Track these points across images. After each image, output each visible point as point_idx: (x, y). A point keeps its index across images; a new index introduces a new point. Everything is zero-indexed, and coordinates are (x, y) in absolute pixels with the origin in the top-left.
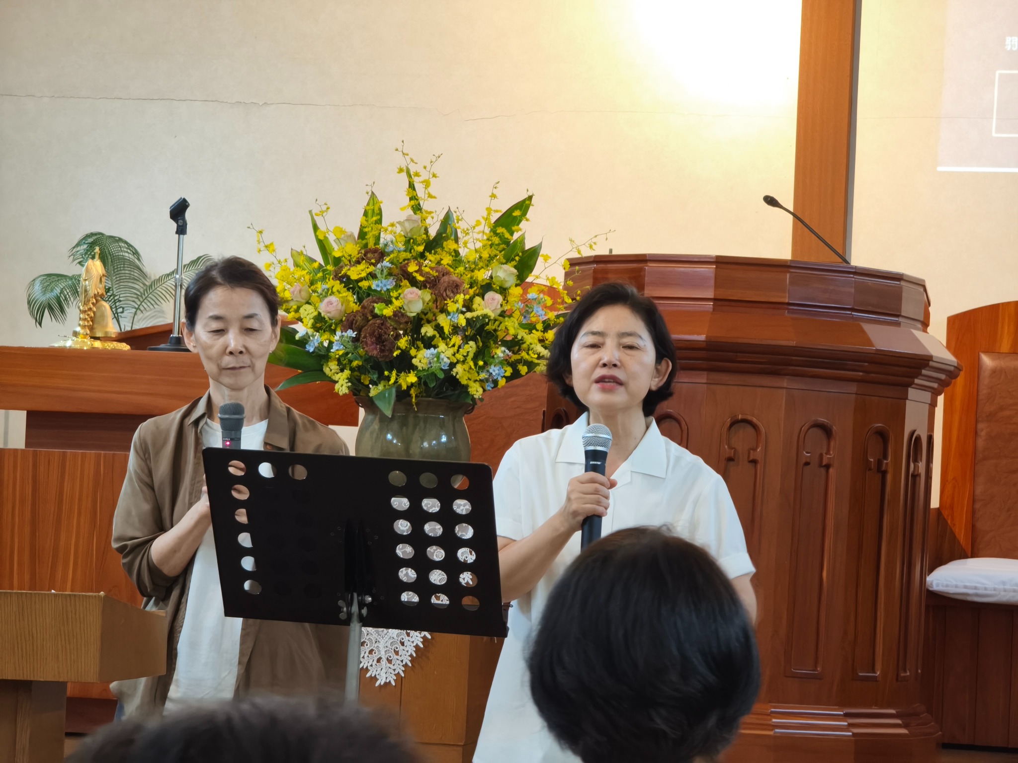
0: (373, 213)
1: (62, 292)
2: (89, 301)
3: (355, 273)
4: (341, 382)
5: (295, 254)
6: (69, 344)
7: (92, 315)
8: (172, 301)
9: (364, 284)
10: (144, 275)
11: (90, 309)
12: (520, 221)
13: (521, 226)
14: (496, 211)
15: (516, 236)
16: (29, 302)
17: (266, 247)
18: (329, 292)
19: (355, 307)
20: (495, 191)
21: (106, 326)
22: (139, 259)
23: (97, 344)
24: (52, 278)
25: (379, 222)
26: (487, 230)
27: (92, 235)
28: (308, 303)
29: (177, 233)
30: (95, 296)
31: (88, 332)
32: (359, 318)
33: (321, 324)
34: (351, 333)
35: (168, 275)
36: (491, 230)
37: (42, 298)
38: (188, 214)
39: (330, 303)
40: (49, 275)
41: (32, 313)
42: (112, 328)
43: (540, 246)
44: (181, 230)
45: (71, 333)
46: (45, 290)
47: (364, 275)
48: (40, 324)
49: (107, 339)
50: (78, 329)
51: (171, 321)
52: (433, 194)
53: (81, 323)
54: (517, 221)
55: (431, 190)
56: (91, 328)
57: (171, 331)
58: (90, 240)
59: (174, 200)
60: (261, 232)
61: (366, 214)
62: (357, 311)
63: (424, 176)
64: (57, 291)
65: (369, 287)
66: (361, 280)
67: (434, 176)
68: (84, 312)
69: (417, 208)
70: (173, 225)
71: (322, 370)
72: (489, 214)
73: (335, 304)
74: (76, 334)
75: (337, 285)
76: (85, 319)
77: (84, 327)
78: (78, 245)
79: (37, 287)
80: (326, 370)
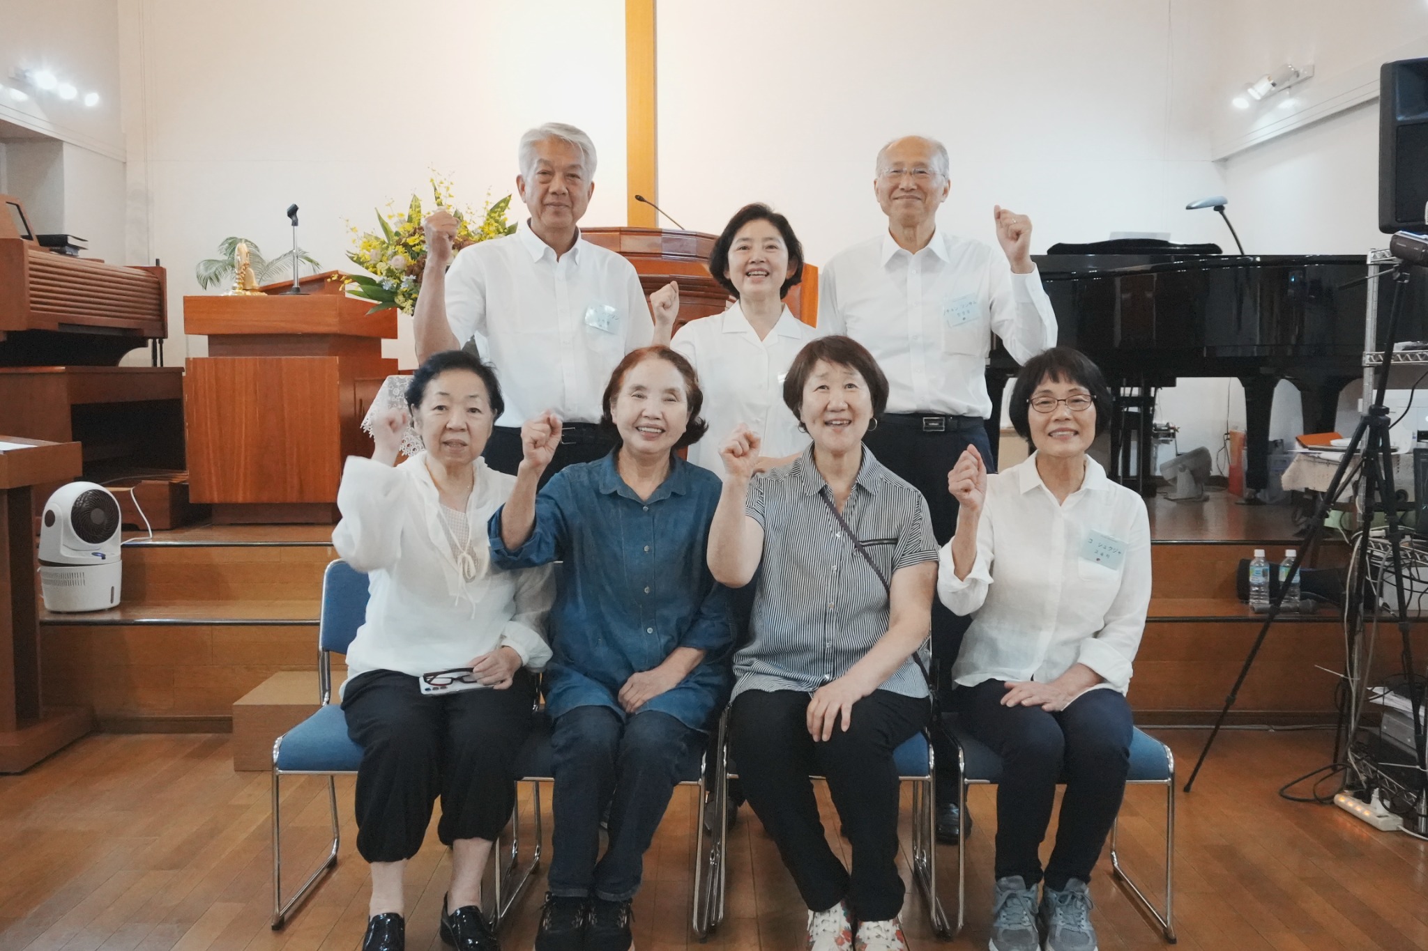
0: (415, 206)
1: (217, 269)
2: (241, 268)
3: (411, 241)
4: (407, 307)
5: (367, 236)
6: (230, 293)
7: (243, 276)
8: (292, 268)
9: (416, 249)
10: (262, 261)
11: (242, 273)
12: (504, 210)
13: (505, 212)
14: (491, 203)
15: (502, 218)
16: (198, 277)
17: (352, 229)
18: (395, 253)
19: (413, 262)
20: (490, 192)
21: (252, 282)
22: (258, 251)
23: (248, 293)
24: (210, 262)
25: (419, 212)
26: (486, 215)
27: (231, 238)
28: (381, 261)
29: (293, 225)
30: (245, 265)
31: (242, 286)
32: (416, 268)
33: (390, 273)
34: (412, 277)
35: (278, 259)
36: (488, 214)
37: (204, 274)
38: (298, 213)
39: (397, 260)
40: (209, 261)
41: (200, 282)
42: (256, 284)
43: (517, 224)
44: (295, 223)
45: (231, 288)
46: (206, 269)
47: (417, 242)
48: (205, 289)
49: (253, 290)
50: (236, 285)
51: (292, 279)
52: (452, 194)
53: (237, 281)
54: (503, 209)
55: (451, 192)
56: (243, 284)
57: (292, 285)
58: (230, 241)
59: (288, 206)
60: (348, 221)
61: (411, 207)
62: (414, 264)
63: (446, 184)
64: (214, 269)
65: (421, 250)
66: (414, 246)
67: (452, 184)
68: (238, 274)
69: (440, 204)
70: (290, 221)
71: (394, 301)
72: (487, 205)
73: (400, 261)
74: (234, 288)
75: (400, 249)
76: (239, 279)
77: (239, 283)
78: (222, 244)
79: (202, 267)
80: (397, 301)
